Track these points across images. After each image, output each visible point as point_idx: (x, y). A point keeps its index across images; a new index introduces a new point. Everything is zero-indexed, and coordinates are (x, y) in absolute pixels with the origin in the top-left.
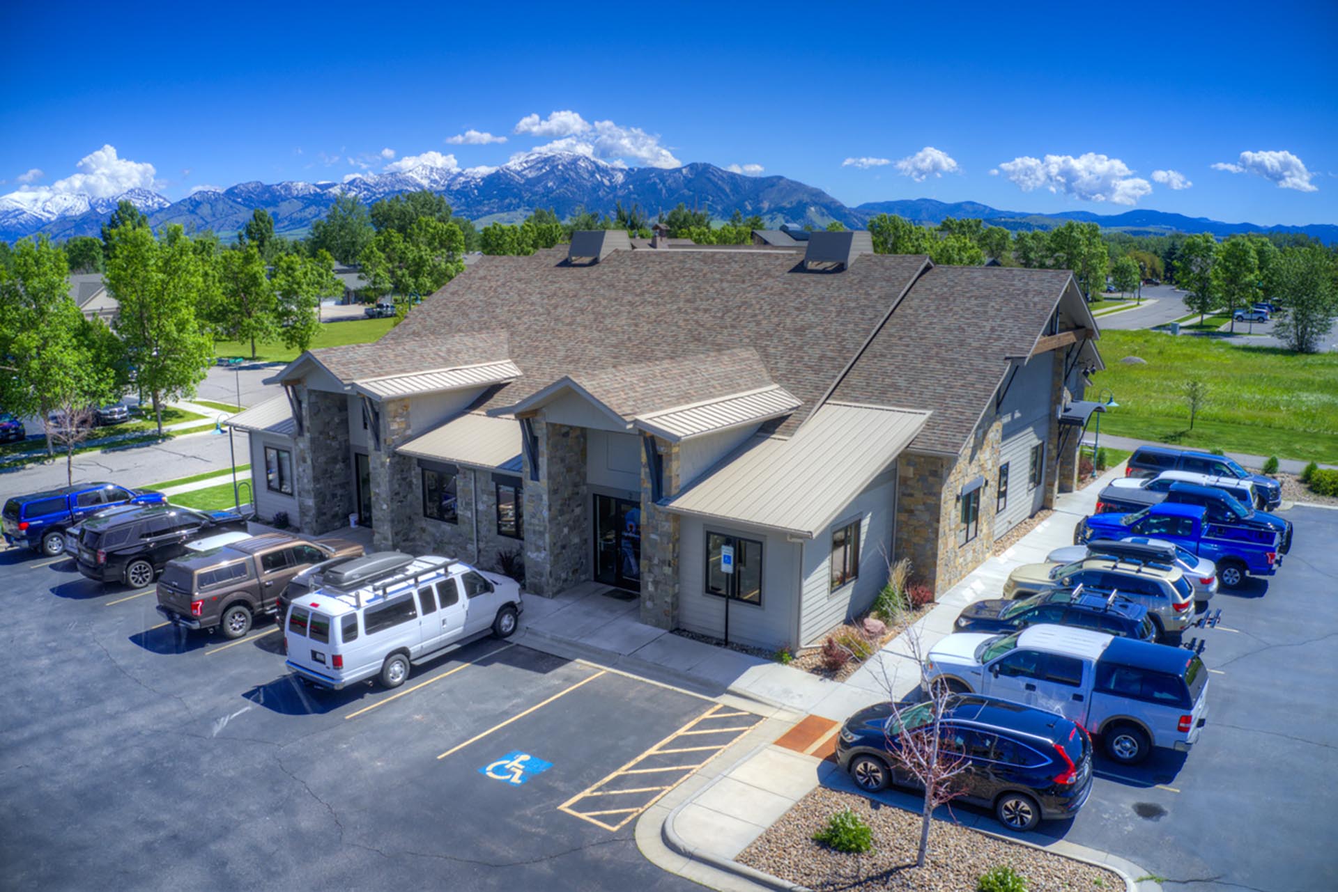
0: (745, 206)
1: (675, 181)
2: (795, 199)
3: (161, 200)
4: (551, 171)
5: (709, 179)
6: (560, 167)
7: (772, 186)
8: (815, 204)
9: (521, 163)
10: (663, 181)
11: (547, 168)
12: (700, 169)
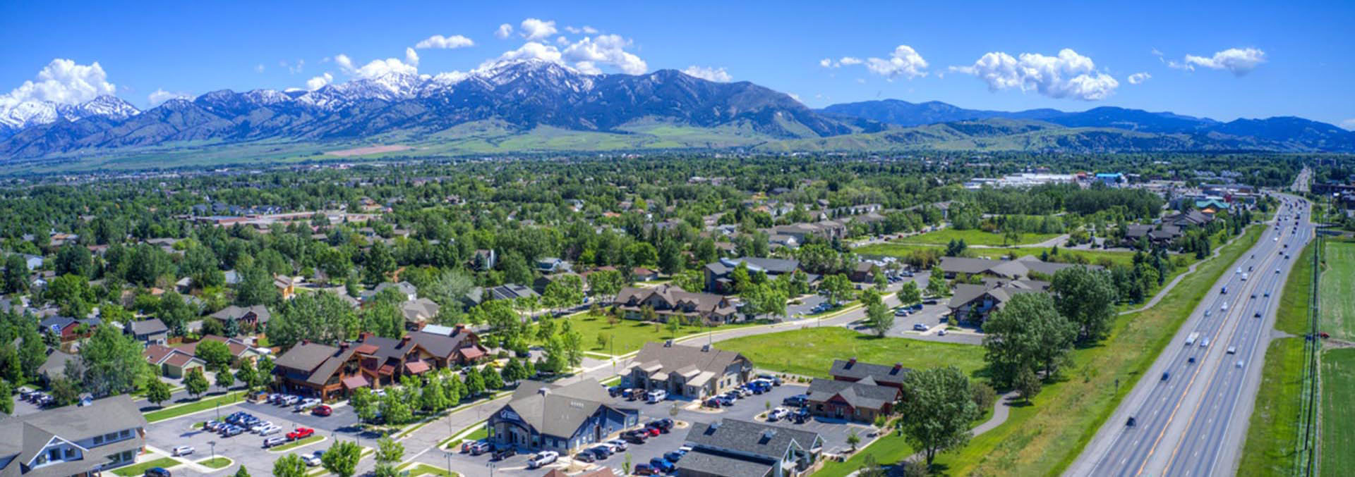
0: (713, 113)
1: (644, 86)
2: (762, 104)
3: (129, 107)
4: (522, 78)
5: (678, 87)
6: (530, 75)
7: (740, 91)
8: (782, 109)
9: (491, 70)
10: (632, 87)
11: (518, 75)
12: (669, 75)
